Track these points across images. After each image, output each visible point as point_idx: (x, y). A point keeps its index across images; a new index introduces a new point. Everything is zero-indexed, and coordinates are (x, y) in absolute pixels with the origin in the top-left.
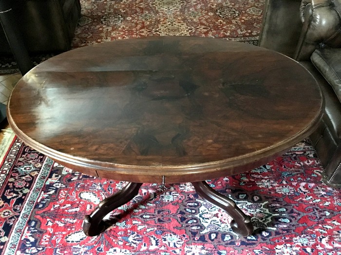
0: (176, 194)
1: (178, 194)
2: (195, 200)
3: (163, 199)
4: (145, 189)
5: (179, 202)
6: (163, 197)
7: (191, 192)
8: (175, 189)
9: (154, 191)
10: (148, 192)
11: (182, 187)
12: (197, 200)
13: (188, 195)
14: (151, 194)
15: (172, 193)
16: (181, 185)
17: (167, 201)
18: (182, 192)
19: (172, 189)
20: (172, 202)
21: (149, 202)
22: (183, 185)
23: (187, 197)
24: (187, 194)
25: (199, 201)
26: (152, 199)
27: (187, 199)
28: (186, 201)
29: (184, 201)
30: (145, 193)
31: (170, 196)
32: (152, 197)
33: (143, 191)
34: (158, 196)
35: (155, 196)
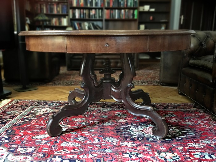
1: (114, 123)
2: (126, 125)
5: (115, 126)
6: (104, 124)
8: (112, 121)
10: (94, 122)
13: (122, 123)
14: (96, 122)
17: (106, 125)
18: (117, 122)
19: (110, 121)
20: (110, 125)
21: (94, 125)
22: (118, 120)
24: (120, 123)
25: (129, 125)
26: (96, 124)
27: (121, 125)
29: (118, 125)
31: (109, 123)
33: (91, 121)
34: (100, 124)
35: (98, 123)
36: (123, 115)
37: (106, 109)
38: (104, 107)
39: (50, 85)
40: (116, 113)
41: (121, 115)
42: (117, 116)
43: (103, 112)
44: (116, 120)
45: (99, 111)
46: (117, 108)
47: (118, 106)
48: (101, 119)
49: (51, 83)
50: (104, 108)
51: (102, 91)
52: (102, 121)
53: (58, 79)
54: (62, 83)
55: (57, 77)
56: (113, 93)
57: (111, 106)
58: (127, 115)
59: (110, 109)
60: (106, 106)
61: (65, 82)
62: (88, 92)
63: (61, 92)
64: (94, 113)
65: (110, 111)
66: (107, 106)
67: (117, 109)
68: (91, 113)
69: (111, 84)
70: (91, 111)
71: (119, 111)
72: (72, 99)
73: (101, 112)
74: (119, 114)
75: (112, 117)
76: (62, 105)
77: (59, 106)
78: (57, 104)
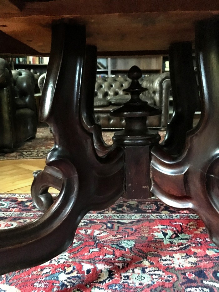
0: (156, 272)
1: (161, 273)
2: (202, 282)
3: (129, 281)
4: (89, 263)
5: (167, 286)
6: (128, 277)
7: (186, 268)
8: (152, 264)
9: (108, 267)
10: (95, 268)
11: (166, 260)
12: (204, 282)
13: (184, 274)
14: (101, 271)
15: (147, 270)
16: (164, 258)
17: (137, 285)
18: (167, 269)
19: (146, 263)
20: (148, 286)
21: (97, 285)
22: (168, 258)
23: (181, 277)
24: (180, 272)
25: (211, 284)
26: (105, 281)
27: (181, 280)
28: (181, 285)
29: (176, 285)
30: (88, 271)
31: (144, 275)
32: (105, 276)
33: (86, 267)
34: (116, 277)
35: (111, 274)
36: (177, 236)
37: (125, 215)
38: (121, 209)
39: (13, 157)
40: (157, 231)
41: (170, 238)
42: (161, 241)
43: (122, 227)
44: (161, 257)
45: (109, 225)
46: (154, 213)
47: (155, 207)
48: (118, 253)
49: (14, 154)
50: (121, 212)
51: (122, 173)
52: (120, 265)
53: (30, 147)
54: (35, 153)
55: (30, 143)
56: (157, 180)
57: (137, 206)
58: (187, 236)
59: (138, 216)
60: (124, 208)
61: (43, 151)
62: (75, 176)
63: (29, 170)
64: (97, 232)
65: (139, 221)
66: (127, 206)
67: (154, 215)
68: (89, 232)
69: (150, 148)
70: (87, 224)
71: (161, 221)
72: (40, 192)
73: (116, 226)
74: (165, 234)
75: (148, 246)
76: (16, 207)
77: (9, 208)
78: (6, 204)
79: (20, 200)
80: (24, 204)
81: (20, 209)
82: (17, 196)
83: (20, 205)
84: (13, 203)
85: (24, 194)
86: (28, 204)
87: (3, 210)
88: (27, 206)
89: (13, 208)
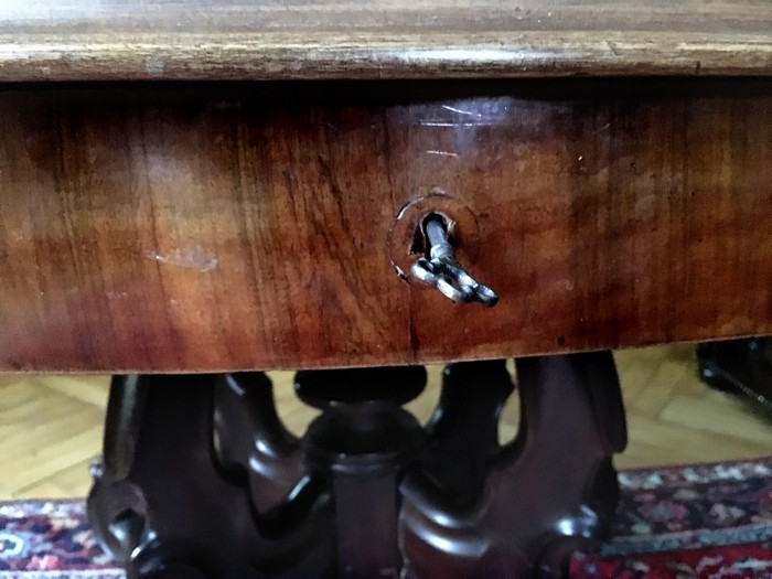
76: (50, 553)
77: (29, 557)
78: (21, 543)
79: (57, 525)
80: (70, 539)
81: (60, 557)
82: (47, 509)
83: (59, 542)
84: (39, 538)
85: (67, 501)
86: (81, 538)
87: (13, 565)
88: (79, 547)
89: (41, 555)
